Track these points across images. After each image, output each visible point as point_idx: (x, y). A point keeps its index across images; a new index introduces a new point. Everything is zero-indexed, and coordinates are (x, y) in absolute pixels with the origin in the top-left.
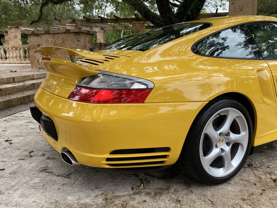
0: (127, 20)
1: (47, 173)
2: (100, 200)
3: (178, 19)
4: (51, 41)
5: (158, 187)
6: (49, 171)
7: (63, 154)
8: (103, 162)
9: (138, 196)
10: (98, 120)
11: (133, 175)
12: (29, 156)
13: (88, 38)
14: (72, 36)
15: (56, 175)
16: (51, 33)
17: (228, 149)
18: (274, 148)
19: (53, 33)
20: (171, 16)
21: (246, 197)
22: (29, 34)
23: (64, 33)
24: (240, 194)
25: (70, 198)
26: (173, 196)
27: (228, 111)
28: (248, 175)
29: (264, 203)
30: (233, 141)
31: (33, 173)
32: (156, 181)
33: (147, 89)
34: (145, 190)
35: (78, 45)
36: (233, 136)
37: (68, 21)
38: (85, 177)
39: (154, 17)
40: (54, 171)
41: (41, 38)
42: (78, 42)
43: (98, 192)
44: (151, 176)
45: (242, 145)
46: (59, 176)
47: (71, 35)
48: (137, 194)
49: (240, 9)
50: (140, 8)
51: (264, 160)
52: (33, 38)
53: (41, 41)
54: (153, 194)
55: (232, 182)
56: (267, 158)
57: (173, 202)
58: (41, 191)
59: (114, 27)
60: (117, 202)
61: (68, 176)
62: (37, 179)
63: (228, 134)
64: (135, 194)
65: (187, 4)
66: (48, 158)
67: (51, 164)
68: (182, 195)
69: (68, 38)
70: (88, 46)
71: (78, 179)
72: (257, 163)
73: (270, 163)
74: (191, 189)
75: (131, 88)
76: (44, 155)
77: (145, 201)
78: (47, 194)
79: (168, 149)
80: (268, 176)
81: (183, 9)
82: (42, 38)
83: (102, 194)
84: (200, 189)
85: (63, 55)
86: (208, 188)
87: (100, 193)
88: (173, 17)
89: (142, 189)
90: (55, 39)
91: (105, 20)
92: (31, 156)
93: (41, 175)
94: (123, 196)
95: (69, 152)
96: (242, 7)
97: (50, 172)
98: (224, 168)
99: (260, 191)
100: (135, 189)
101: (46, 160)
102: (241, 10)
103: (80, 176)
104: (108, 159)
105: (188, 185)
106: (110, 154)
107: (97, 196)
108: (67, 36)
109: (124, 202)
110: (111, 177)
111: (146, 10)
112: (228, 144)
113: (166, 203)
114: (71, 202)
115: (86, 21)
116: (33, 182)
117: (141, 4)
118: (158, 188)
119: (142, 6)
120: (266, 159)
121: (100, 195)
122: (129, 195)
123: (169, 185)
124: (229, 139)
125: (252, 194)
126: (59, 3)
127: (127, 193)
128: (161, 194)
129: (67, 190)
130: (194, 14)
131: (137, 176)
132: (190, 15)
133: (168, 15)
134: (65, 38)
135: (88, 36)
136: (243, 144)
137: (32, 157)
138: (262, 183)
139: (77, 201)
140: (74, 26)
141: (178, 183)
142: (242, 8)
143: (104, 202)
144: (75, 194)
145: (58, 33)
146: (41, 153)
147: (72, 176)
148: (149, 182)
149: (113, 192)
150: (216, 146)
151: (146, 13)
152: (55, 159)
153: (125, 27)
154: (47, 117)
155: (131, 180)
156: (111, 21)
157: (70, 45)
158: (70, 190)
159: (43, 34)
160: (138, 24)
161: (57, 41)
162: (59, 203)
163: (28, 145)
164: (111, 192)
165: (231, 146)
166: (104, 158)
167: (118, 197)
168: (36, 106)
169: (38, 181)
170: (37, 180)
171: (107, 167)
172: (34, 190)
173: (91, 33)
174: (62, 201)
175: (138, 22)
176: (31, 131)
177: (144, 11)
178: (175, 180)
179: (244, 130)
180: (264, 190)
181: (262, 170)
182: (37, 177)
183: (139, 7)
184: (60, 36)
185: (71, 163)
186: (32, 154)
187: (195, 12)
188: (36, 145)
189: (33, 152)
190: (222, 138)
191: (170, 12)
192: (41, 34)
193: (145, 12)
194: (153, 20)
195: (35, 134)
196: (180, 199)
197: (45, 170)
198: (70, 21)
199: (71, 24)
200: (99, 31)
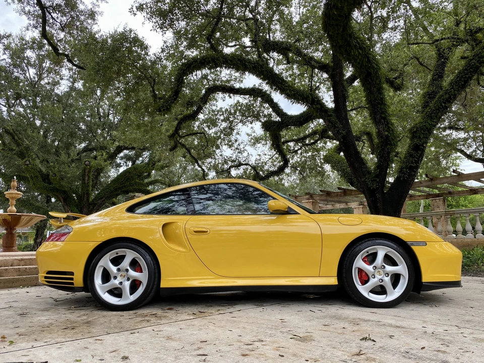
17: (127, 283)
27: (124, 251)
63: (127, 271)
98: (121, 299)
106: (46, 274)
112: (128, 279)
115: (323, 195)
124: (128, 274)
136: (142, 281)
150: (114, 278)
165: (130, 281)
166: (43, 276)
179: (145, 270)
198: (307, 197)
199: (307, 201)
200: (357, 207)
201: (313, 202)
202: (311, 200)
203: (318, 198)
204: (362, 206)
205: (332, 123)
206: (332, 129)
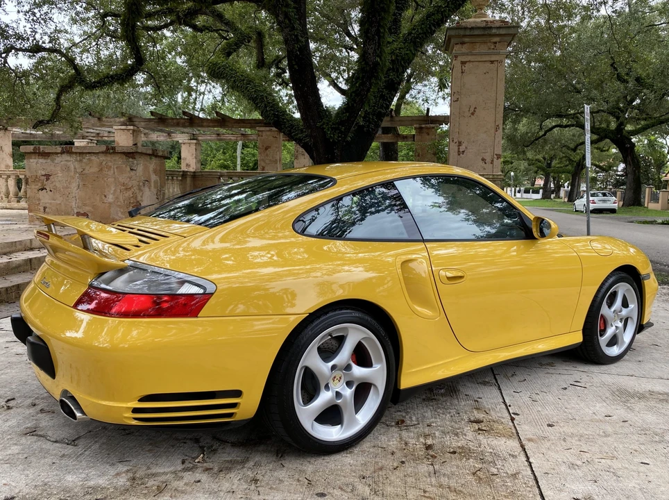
0: (244, 123)
1: (36, 437)
2: (123, 481)
3: (338, 133)
4: (75, 168)
5: (229, 459)
6: (41, 433)
7: (62, 401)
8: (126, 415)
9: (190, 473)
10: (121, 345)
11: (191, 439)
12: (5, 407)
13: (153, 164)
14: (119, 160)
15: (52, 439)
16: (76, 153)
17: (348, 393)
18: (455, 392)
19: (80, 153)
20: (324, 126)
21: (368, 474)
22: (28, 153)
23: (103, 153)
24: (360, 468)
25: (69, 478)
26: (249, 473)
27: (346, 329)
28: (389, 438)
29: (393, 482)
30: (358, 379)
31: (9, 437)
32: (228, 449)
33: (204, 294)
34: (205, 464)
35: (130, 178)
36: (358, 371)
37: (117, 120)
38: (103, 443)
39: (292, 126)
40: (50, 433)
41: (53, 161)
42: (133, 173)
43: (122, 468)
44: (223, 441)
45: (375, 386)
46: (56, 442)
47: (117, 157)
48: (189, 471)
49: (471, 112)
50: (266, 107)
51: (428, 414)
52: (35, 161)
53: (52, 168)
54: (216, 469)
55: (356, 450)
56: (436, 411)
57: (246, 482)
58: (21, 467)
59: (218, 135)
60: (151, 483)
61: (73, 442)
62: (16, 447)
63: (348, 368)
64: (185, 470)
65: (355, 105)
66: (42, 411)
67: (45, 422)
68: (264, 472)
69: (110, 164)
70: (153, 181)
71: (90, 447)
72: (414, 418)
73: (436, 418)
74: (283, 462)
75: (178, 293)
76: (35, 405)
77: (199, 481)
78: (30, 473)
79: (238, 394)
80: (422, 440)
81: (348, 114)
82: (56, 161)
83: (128, 471)
84: (298, 461)
85: (98, 198)
86: (312, 460)
87: (125, 469)
88: (328, 130)
89: (199, 462)
90: (83, 164)
91: (197, 121)
92: (9, 408)
93: (23, 440)
94: (164, 473)
95: (72, 398)
96: (475, 108)
97: (41, 436)
98: (342, 426)
99: (395, 465)
100: (187, 462)
101: (38, 413)
102: (473, 114)
103: (96, 442)
104: (135, 410)
105: (280, 455)
106: (139, 401)
107: (118, 474)
108: (109, 159)
109: (163, 482)
110: (151, 444)
111: (278, 111)
112: (349, 384)
113: (233, 484)
114: (70, 485)
115: (156, 121)
116: (8, 453)
117: (267, 98)
118: (228, 461)
119: (269, 103)
120: (433, 412)
121: (124, 472)
122: (175, 472)
123: (248, 456)
124: (352, 375)
125: (381, 469)
126: (98, 87)
127: (172, 469)
128: (229, 470)
129: (67, 466)
130: (370, 123)
131: (197, 441)
132: (363, 126)
133: (318, 125)
134: (104, 163)
135: (154, 161)
136: (376, 384)
137: (11, 408)
138: (405, 451)
139: (81, 483)
140: (131, 132)
141: (264, 451)
142: (474, 111)
143: (128, 483)
144: (81, 471)
145: (89, 153)
146: (29, 401)
147: (81, 443)
148: (215, 451)
149: (149, 468)
150: (327, 387)
151: (278, 116)
152: (54, 412)
153: (242, 134)
154: (38, 337)
155: (184, 448)
156: (211, 124)
157: (115, 178)
158: (73, 465)
159: (57, 153)
160: (268, 133)
161: (87, 168)
162: (50, 486)
163: (5, 387)
164: (145, 468)
165: (354, 388)
166: (129, 408)
167: (154, 475)
168: (23, 315)
169: (17, 451)
170: (15, 449)
171: (135, 423)
172: (8, 465)
173: (160, 154)
174: (56, 483)
175: (268, 129)
176: (14, 359)
177: (272, 112)
178: (261, 448)
179: (379, 361)
180: (403, 462)
181: (416, 430)
182: (16, 444)
183: (263, 105)
184: (93, 158)
185: (74, 416)
186: (11, 404)
187: (373, 119)
188: (19, 388)
189: (14, 399)
190: (338, 373)
191: (322, 119)
192: (52, 153)
193: (274, 114)
194: (290, 131)
195: (23, 365)
196: (259, 477)
197: (32, 432)
198: (122, 120)
199: (123, 127)
200: (187, 141)
201: (134, 131)
202: (132, 127)
203: (143, 124)
204: (195, 141)
205: (290, 20)
206: (287, 30)
